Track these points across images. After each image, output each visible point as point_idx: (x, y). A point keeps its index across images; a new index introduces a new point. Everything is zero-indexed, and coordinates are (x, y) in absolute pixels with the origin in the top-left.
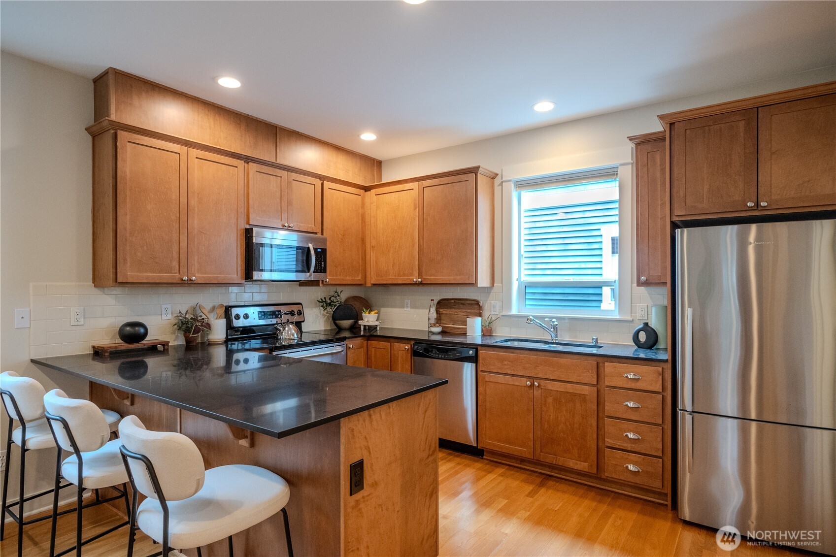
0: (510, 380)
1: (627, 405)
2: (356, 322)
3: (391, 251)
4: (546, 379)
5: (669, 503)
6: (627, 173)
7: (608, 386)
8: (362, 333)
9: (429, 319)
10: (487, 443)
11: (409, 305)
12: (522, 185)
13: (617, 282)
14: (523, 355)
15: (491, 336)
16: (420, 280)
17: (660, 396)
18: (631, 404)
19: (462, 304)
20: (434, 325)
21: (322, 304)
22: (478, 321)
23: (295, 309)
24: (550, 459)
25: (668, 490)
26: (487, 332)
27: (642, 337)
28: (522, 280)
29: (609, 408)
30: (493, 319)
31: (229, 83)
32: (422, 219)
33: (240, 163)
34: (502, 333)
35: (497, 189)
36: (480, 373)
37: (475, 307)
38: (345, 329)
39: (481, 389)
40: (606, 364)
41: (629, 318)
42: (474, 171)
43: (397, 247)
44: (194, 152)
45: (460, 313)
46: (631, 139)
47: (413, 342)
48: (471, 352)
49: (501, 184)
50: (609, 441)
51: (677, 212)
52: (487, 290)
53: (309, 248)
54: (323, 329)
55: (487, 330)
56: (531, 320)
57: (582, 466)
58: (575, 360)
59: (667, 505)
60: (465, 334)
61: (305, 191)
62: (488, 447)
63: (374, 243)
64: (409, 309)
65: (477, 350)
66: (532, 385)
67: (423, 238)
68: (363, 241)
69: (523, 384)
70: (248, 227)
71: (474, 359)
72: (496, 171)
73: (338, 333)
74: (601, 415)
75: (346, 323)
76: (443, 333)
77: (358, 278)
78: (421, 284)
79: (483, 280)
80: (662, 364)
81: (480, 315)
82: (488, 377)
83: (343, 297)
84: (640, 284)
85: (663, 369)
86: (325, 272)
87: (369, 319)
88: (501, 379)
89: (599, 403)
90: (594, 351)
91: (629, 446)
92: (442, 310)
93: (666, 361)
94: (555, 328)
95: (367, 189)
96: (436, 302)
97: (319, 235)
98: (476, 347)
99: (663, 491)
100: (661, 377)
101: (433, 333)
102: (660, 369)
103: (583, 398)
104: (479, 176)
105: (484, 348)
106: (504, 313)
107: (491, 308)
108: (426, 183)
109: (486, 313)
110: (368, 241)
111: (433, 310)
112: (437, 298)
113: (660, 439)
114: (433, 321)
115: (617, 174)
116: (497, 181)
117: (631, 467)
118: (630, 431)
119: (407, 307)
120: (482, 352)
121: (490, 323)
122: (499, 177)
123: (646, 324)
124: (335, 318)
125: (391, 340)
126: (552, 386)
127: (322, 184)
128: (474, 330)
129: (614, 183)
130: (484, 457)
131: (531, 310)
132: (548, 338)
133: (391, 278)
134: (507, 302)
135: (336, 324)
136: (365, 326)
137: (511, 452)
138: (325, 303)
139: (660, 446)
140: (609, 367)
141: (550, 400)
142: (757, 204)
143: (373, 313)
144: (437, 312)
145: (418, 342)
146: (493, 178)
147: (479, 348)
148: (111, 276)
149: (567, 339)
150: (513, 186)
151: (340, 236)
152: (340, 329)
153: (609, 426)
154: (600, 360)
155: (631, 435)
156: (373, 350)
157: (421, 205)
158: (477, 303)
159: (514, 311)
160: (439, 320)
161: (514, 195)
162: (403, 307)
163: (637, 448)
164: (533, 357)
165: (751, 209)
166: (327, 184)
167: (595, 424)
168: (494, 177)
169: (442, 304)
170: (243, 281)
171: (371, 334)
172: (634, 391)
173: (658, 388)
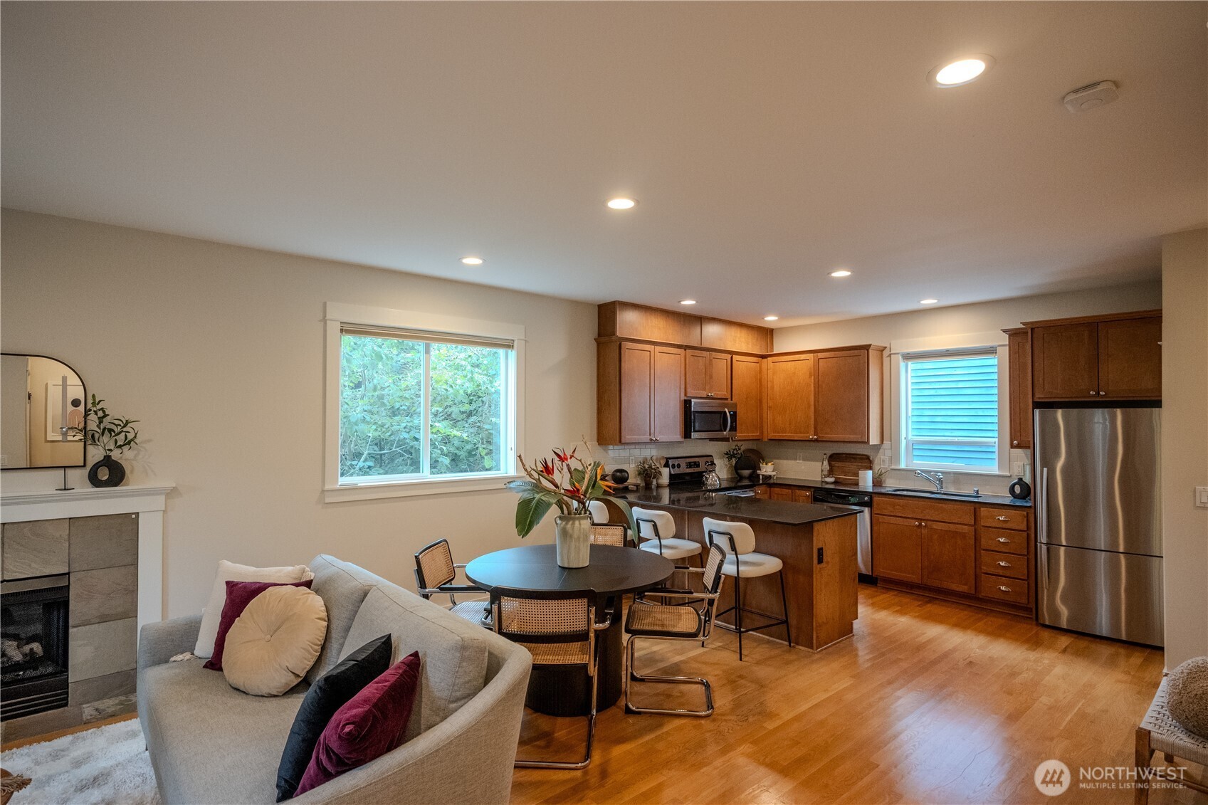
0: (900, 521)
1: (999, 541)
2: (754, 472)
3: (788, 411)
4: (930, 520)
5: (1034, 616)
6: (1004, 352)
7: (983, 526)
8: (761, 482)
9: (822, 471)
10: (882, 571)
11: (801, 458)
12: (908, 357)
13: (997, 443)
14: (911, 502)
15: (881, 486)
16: (815, 437)
17: (1025, 534)
18: (1002, 540)
19: (853, 458)
20: (828, 476)
21: (727, 456)
22: (869, 474)
23: (709, 459)
24: (937, 584)
25: (1032, 605)
26: (877, 482)
27: (1018, 489)
28: (909, 438)
29: (984, 542)
30: (883, 471)
31: (688, 303)
32: (818, 386)
33: (681, 351)
34: (890, 485)
35: (886, 361)
36: (874, 516)
37: (867, 462)
38: (745, 478)
39: (875, 528)
40: (982, 509)
41: (1008, 474)
42: (866, 348)
43: (793, 408)
44: (658, 348)
45: (851, 466)
46: (1005, 331)
47: (813, 490)
48: (866, 498)
49: (890, 355)
50: (984, 568)
51: (1037, 395)
52: (876, 448)
53: (725, 412)
54: (726, 477)
55: (878, 481)
56: (919, 474)
57: (963, 588)
58: (957, 506)
59: (1032, 618)
60: (858, 484)
61: (721, 365)
62: (882, 575)
63: (771, 404)
64: (801, 462)
65: (871, 496)
66: (920, 525)
67: (818, 402)
68: (761, 401)
69: (912, 524)
70: (686, 398)
71: (869, 504)
72: (885, 345)
73: (739, 481)
74: (978, 549)
75: (746, 472)
76: (835, 483)
77: (756, 434)
78: (816, 440)
79: (874, 439)
80: (1028, 510)
81: (871, 468)
82: (881, 519)
83: (743, 448)
84: (1012, 446)
85: (1027, 513)
86: (736, 431)
87: (767, 469)
88: (893, 520)
89: (977, 539)
90: (976, 500)
91: (1001, 572)
92: (833, 463)
93: (1030, 507)
94: (940, 480)
95: (763, 357)
96: (828, 455)
97: (729, 401)
98: (870, 495)
99: (1028, 606)
100: (1025, 519)
101: (827, 483)
102: (1025, 513)
103: (963, 536)
104: (870, 351)
105: (877, 495)
106: (893, 467)
107: (880, 462)
108: (820, 355)
109: (876, 467)
110: (764, 401)
111: (826, 463)
112: (829, 453)
113: (1025, 566)
114: (826, 473)
115: (996, 353)
116: (886, 353)
117: (1003, 588)
118: (1002, 561)
119: (799, 460)
120: (876, 499)
121: (880, 475)
122: (888, 349)
123: (1021, 479)
124: (737, 468)
125: (792, 487)
126: (936, 526)
127: (732, 358)
128: (866, 480)
129: (993, 360)
130: (878, 585)
131: (919, 464)
132: (934, 489)
133: (788, 435)
134: (895, 457)
135: (737, 473)
136: (763, 475)
137: (901, 579)
138: (729, 455)
139: (1026, 572)
140: (984, 511)
141: (936, 537)
142: (1098, 393)
143: (769, 464)
144: (830, 464)
145: (816, 489)
146: (882, 351)
147: (873, 495)
148: (618, 439)
149: (952, 490)
150: (900, 357)
151: (745, 400)
152: (741, 478)
153: (986, 558)
154: (977, 506)
155: (1002, 564)
156: (776, 496)
157: (816, 373)
158: (867, 458)
159: (903, 466)
160: (831, 473)
161: (902, 364)
162: (796, 459)
163: (1008, 573)
164: (922, 503)
165: (1093, 396)
166: (735, 357)
167: (973, 555)
168: (882, 349)
169: (833, 458)
170: (683, 440)
171: (769, 482)
172: (1003, 529)
173: (1024, 527)
